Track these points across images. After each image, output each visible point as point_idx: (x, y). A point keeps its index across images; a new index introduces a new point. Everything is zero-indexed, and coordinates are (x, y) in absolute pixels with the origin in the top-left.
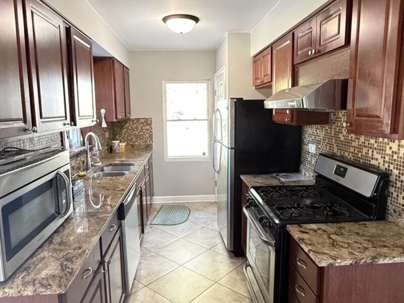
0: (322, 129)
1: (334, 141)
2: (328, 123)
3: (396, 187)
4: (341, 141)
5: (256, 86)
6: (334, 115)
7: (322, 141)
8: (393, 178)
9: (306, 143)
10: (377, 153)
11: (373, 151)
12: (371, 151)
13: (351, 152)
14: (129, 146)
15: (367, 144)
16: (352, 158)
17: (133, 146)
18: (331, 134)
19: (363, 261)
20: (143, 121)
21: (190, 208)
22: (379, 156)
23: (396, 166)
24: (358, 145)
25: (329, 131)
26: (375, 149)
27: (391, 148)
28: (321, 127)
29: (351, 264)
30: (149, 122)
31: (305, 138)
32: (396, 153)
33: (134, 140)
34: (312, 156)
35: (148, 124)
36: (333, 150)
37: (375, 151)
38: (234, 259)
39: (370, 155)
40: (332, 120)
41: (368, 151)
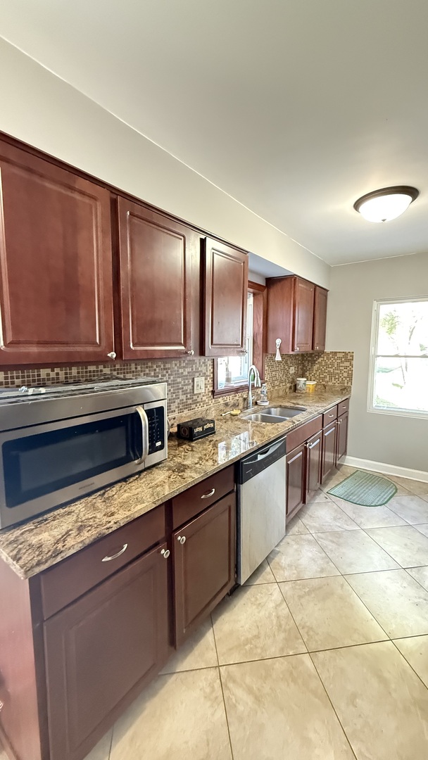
14: (320, 387)
17: (325, 386)
20: (341, 355)
21: (398, 487)
30: (349, 358)
33: (327, 379)
35: (347, 360)
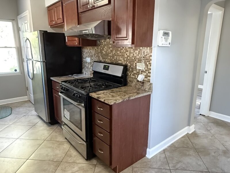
0: (93, 49)
1: (100, 54)
2: (96, 46)
3: (129, 71)
4: (104, 54)
5: (51, 26)
6: (99, 41)
7: (93, 55)
8: (128, 67)
9: (85, 58)
10: (121, 57)
11: (119, 57)
12: (118, 57)
13: (109, 59)
15: (116, 54)
16: (110, 62)
18: (98, 51)
19: (126, 99)
21: (11, 107)
22: (122, 59)
23: (129, 62)
24: (112, 55)
25: (97, 50)
26: (120, 55)
27: (127, 54)
28: (92, 48)
29: (122, 101)
31: (84, 55)
32: (129, 56)
34: (89, 64)
36: (100, 59)
37: (120, 57)
38: (51, 126)
39: (118, 59)
40: (98, 44)
41: (117, 57)
